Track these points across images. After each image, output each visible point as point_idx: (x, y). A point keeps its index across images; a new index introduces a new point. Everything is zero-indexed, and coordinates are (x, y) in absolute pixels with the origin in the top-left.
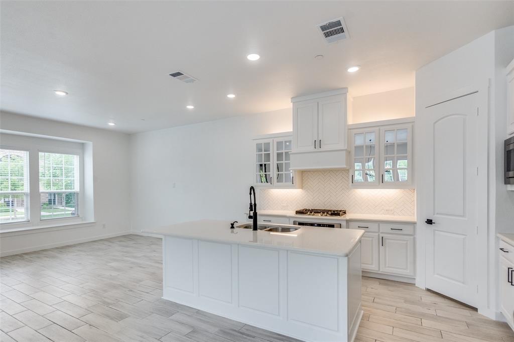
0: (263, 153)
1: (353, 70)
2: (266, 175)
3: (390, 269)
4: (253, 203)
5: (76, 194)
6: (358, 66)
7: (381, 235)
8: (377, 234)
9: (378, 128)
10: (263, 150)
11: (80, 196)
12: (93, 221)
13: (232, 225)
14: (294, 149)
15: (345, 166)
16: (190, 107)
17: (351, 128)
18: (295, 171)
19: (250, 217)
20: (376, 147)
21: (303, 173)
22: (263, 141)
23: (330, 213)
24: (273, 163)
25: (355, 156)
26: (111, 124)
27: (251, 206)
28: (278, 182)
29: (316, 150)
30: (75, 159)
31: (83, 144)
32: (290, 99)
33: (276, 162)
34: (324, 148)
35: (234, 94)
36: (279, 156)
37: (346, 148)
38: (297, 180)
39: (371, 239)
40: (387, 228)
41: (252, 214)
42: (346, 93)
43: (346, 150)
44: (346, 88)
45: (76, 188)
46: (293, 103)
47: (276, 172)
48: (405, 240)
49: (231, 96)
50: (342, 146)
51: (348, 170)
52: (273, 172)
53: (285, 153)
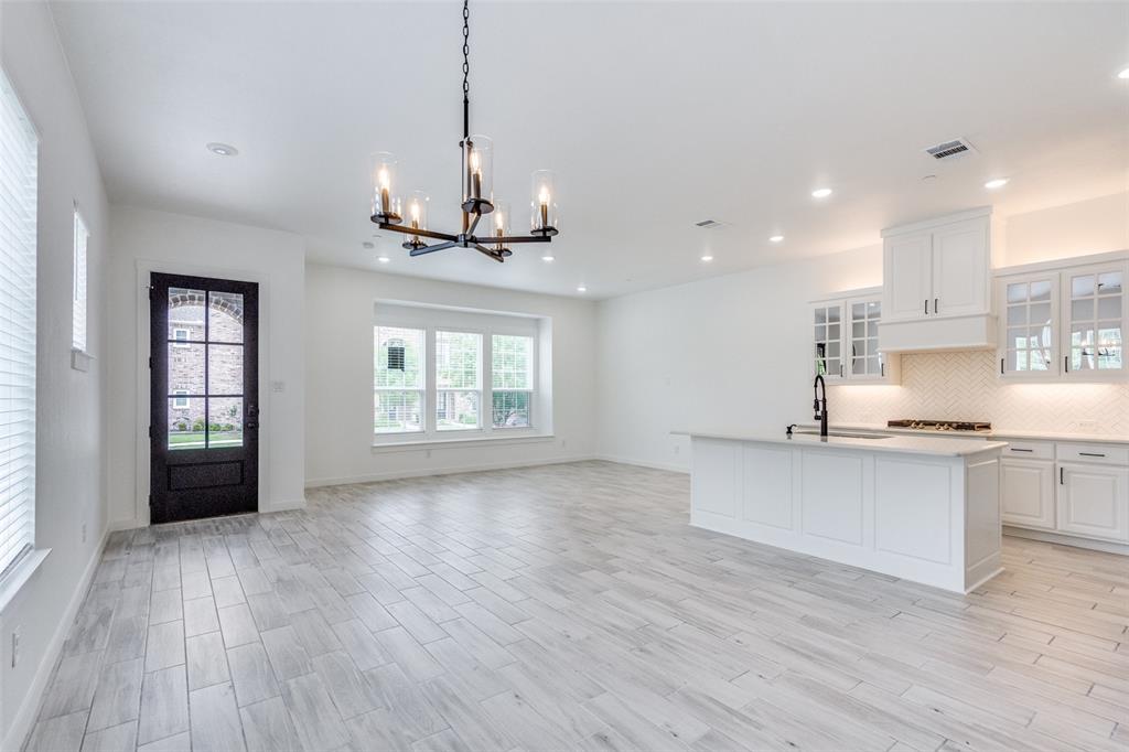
0: (827, 324)
1: (995, 184)
2: (824, 362)
3: (1077, 526)
4: (820, 398)
5: (529, 394)
6: (1005, 178)
7: (1059, 465)
8: (1051, 463)
9: (1056, 273)
10: (828, 320)
11: (534, 396)
12: (551, 435)
13: (789, 428)
14: (884, 319)
15: (984, 343)
16: (707, 258)
17: (998, 276)
18: (887, 353)
19: (817, 418)
20: (1052, 306)
21: (903, 357)
22: (827, 305)
23: (955, 425)
24: (846, 340)
25: (1008, 325)
26: (582, 289)
27: (817, 402)
28: (854, 373)
29: (928, 317)
30: (528, 343)
31: (537, 320)
32: (878, 233)
33: (850, 339)
34: (943, 312)
35: (781, 235)
36: (857, 329)
37: (988, 311)
38: (891, 371)
39: (1037, 471)
40: (1072, 453)
41: (819, 413)
42: (988, 216)
43: (988, 315)
44: (989, 208)
45: (529, 387)
46: (885, 238)
47: (850, 357)
48: (1110, 475)
49: (777, 239)
50: (980, 307)
51: (994, 350)
52: (845, 357)
53: (869, 323)
